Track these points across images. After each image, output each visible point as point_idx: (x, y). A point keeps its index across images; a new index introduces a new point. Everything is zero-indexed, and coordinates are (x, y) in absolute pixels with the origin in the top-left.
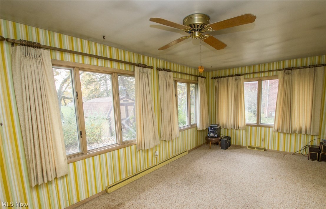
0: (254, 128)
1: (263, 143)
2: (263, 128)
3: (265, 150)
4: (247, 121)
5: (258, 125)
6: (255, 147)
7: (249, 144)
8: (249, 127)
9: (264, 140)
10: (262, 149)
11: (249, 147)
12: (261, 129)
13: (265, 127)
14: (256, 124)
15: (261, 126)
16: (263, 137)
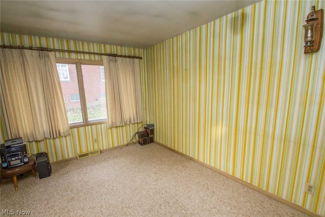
0: (82, 129)
1: (96, 145)
2: (94, 127)
3: (101, 152)
4: (71, 122)
5: (86, 123)
6: (88, 153)
7: (79, 152)
8: (76, 129)
9: (97, 141)
10: (97, 152)
11: (80, 156)
12: (91, 128)
13: (96, 124)
14: (83, 123)
15: (91, 125)
16: (95, 137)
